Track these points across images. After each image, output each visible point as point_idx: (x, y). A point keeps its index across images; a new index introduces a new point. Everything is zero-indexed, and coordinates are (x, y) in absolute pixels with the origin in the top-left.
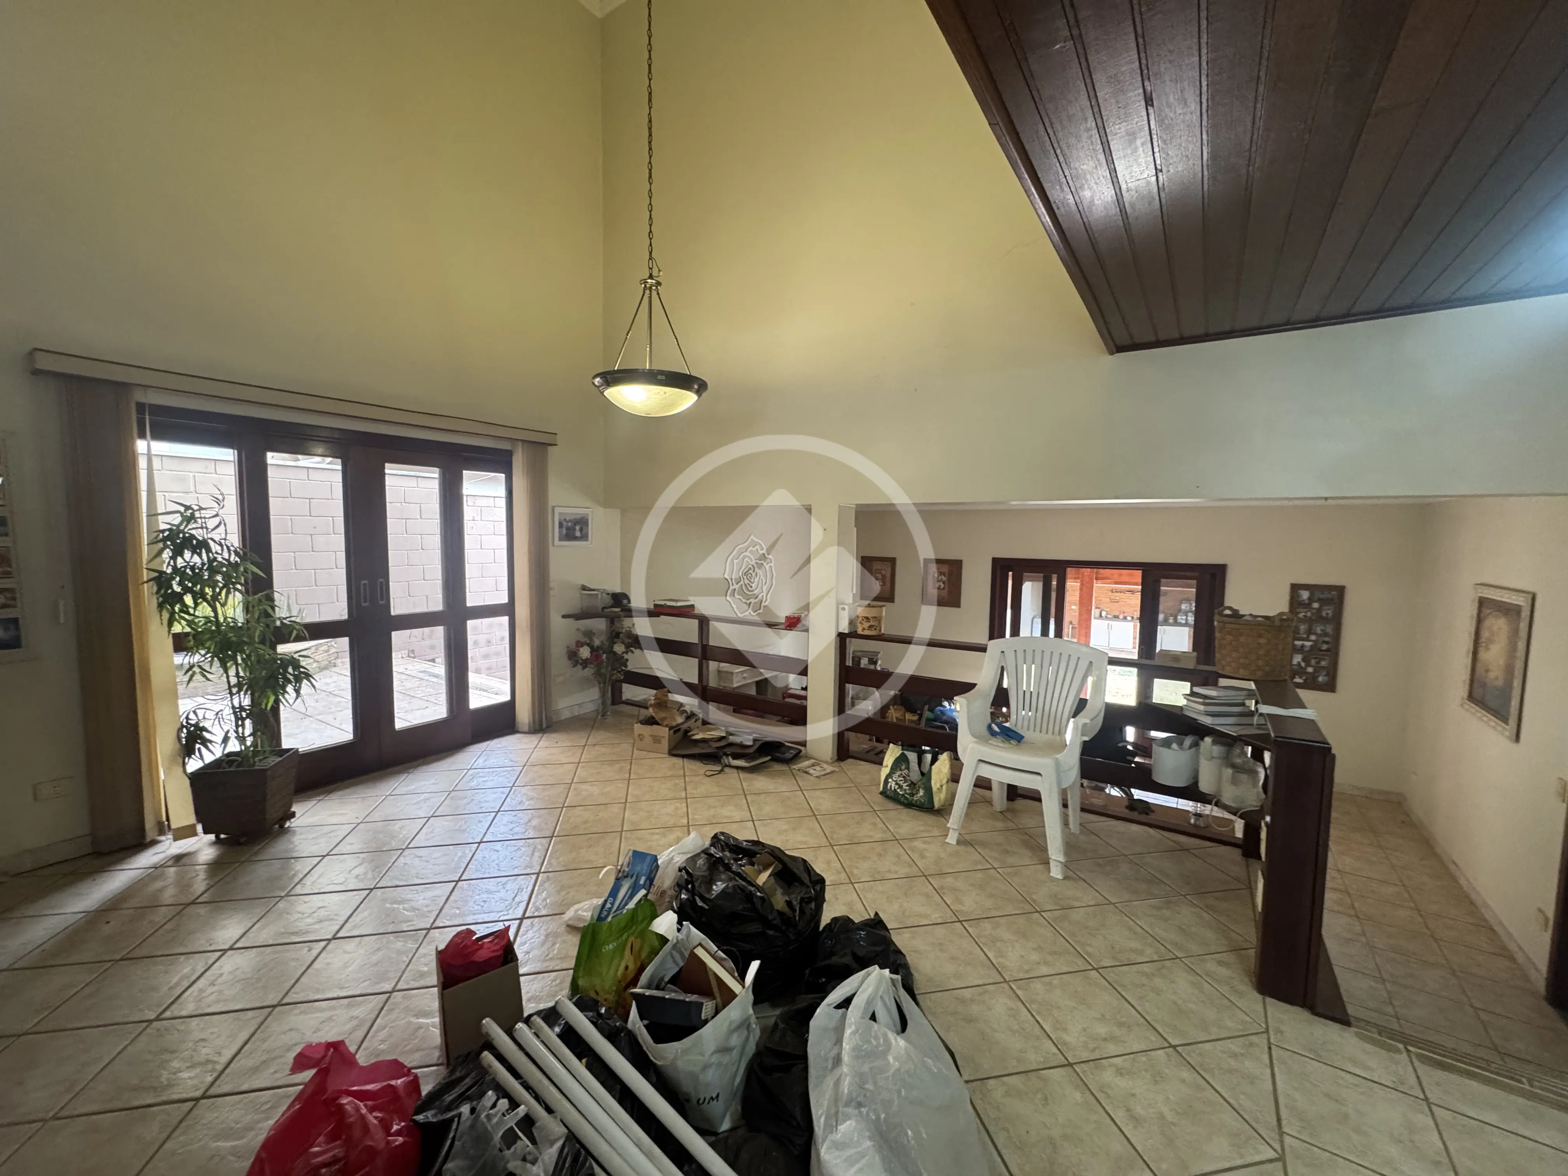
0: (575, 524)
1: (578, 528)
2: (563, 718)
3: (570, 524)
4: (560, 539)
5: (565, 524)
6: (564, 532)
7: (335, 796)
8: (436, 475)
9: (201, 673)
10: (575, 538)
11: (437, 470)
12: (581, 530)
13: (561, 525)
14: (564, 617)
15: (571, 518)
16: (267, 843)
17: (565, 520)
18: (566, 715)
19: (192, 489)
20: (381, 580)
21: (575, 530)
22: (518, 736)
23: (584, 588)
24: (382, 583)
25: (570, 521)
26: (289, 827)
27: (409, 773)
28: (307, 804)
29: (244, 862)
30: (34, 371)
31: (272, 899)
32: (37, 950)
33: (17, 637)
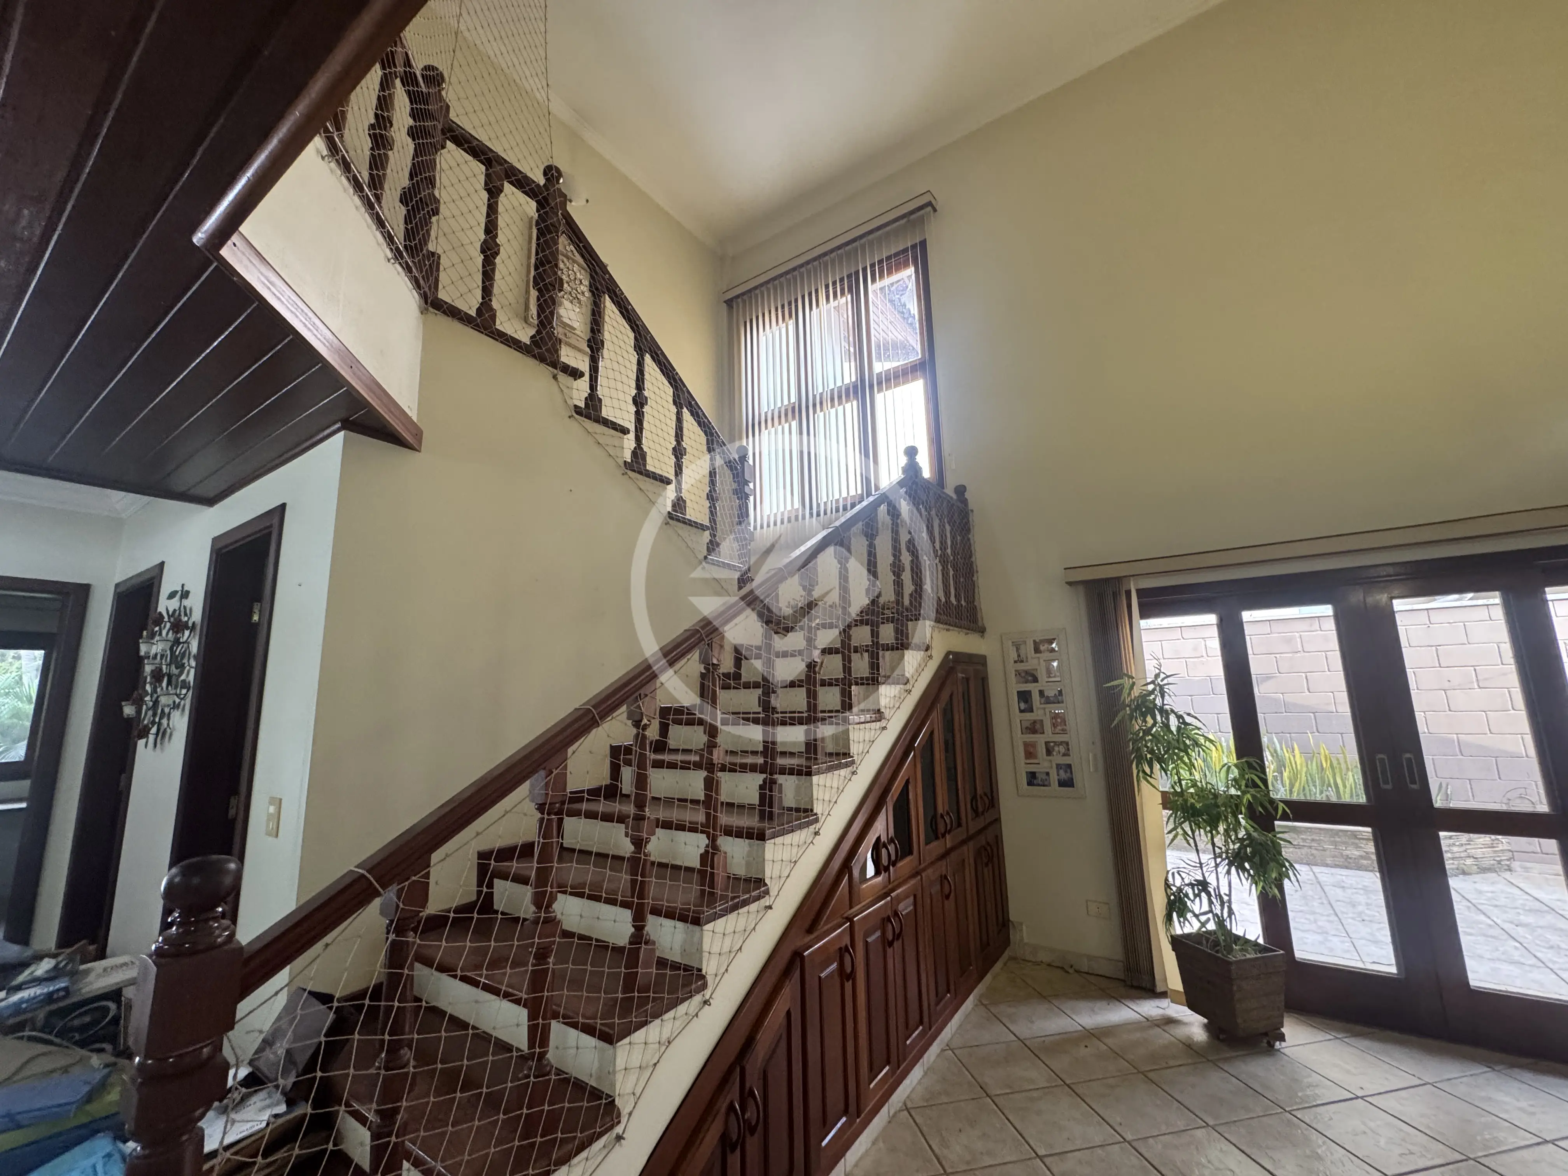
7: (1365, 1043)
8: (1498, 601)
9: (1183, 835)
11: (1497, 593)
16: (1249, 1054)
19: (1300, 649)
20: (1408, 755)
24: (1409, 760)
26: (1278, 1050)
27: (1494, 1070)
28: (1321, 1036)
29: (1211, 1061)
30: (1067, 583)
31: (1200, 1121)
32: (1043, 1039)
33: (1072, 779)
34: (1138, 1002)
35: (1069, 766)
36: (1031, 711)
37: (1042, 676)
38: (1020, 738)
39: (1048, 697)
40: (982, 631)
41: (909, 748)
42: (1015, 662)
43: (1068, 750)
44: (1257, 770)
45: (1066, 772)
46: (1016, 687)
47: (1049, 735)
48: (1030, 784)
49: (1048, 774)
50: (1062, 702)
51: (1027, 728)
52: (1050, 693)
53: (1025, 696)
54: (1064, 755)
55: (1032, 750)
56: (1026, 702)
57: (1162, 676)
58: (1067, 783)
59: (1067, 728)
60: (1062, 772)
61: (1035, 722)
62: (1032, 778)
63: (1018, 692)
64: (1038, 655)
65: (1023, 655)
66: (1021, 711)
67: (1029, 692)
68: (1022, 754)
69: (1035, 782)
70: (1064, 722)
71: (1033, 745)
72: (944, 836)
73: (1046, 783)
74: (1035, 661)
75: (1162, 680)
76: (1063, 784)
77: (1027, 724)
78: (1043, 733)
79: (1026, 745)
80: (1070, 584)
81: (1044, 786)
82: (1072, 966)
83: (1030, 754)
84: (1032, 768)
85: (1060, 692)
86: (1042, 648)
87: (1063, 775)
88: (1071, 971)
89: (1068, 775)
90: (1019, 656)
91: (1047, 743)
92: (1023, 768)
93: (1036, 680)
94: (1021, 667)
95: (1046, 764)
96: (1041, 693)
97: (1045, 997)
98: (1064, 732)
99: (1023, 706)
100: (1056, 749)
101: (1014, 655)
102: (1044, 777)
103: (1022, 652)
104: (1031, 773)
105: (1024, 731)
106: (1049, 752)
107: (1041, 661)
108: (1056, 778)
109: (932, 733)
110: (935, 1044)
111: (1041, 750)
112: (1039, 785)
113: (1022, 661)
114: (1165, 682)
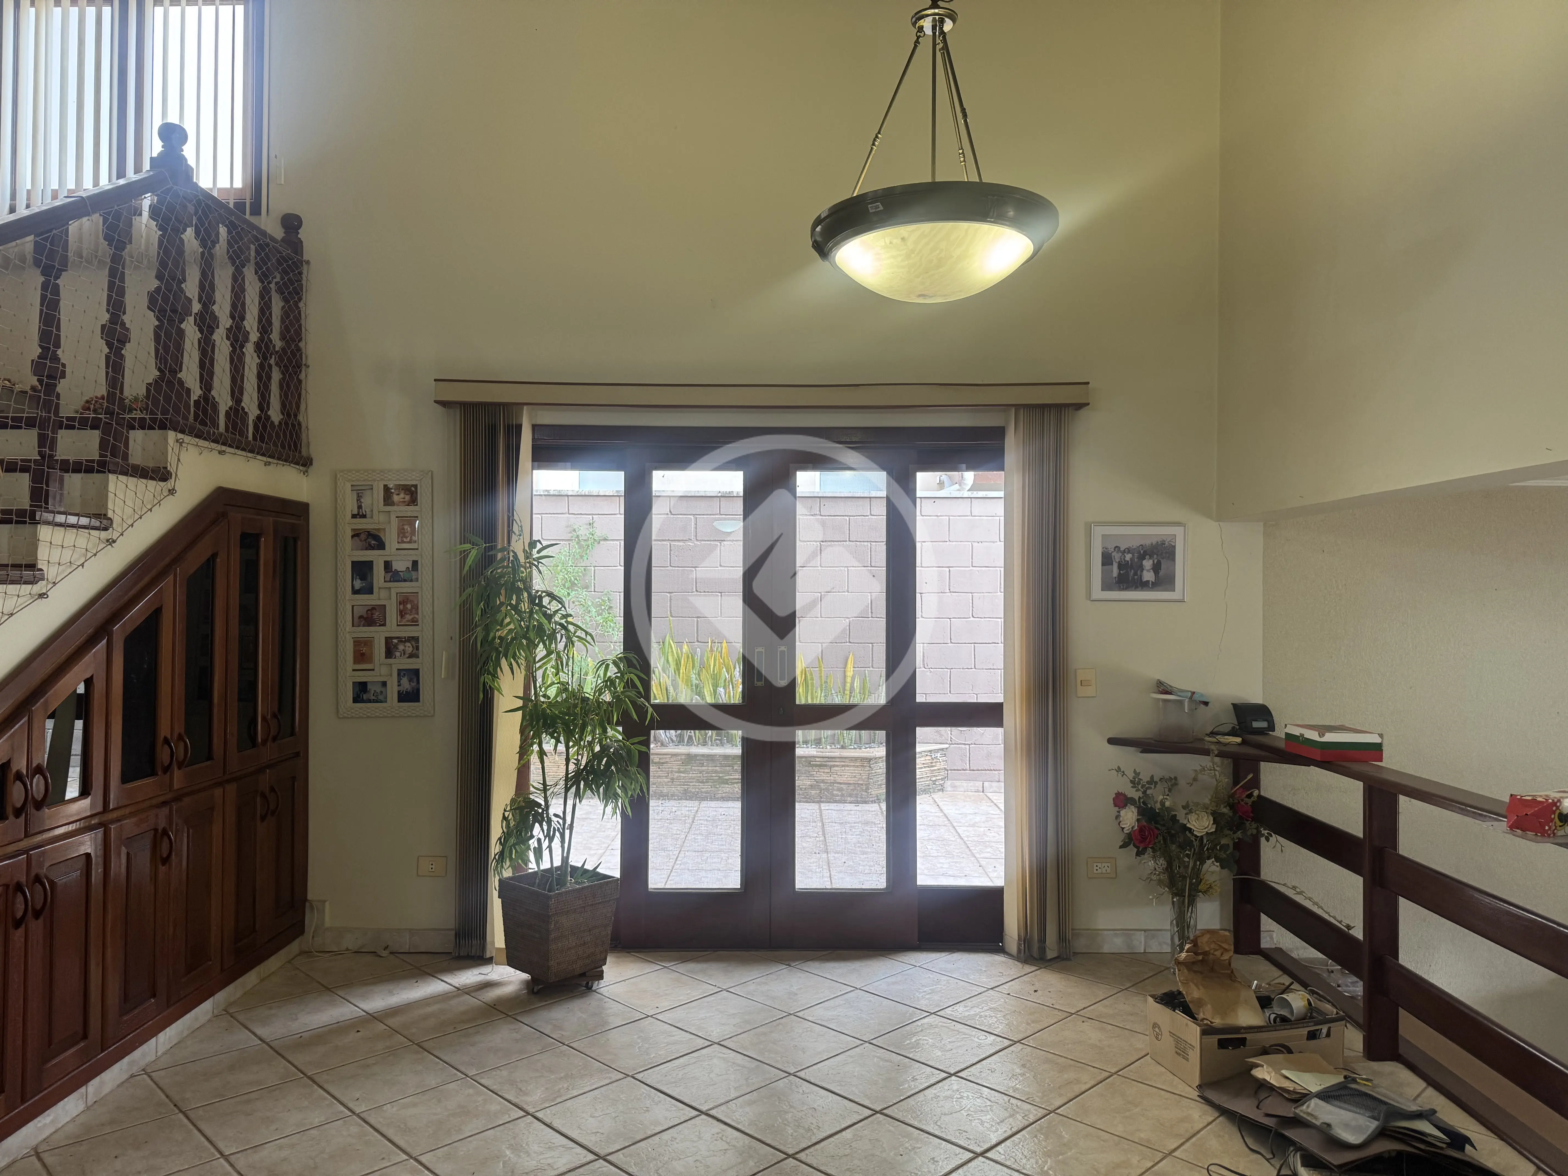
0: (1142, 557)
1: (1148, 564)
2: (1106, 949)
3: (1128, 557)
4: (1106, 587)
5: (1117, 556)
6: (1115, 571)
10: (1143, 585)
12: (1156, 568)
13: (1107, 560)
14: (1112, 741)
15: (1135, 544)
17: (1117, 548)
18: (1114, 944)
21: (1141, 568)
22: (999, 958)
23: (1163, 688)
25: (1129, 550)
26: (595, 991)
27: (790, 966)
28: (648, 968)
29: (510, 1016)
30: (436, 402)
31: (459, 1074)
32: (300, 1035)
33: (418, 690)
34: (456, 973)
35: (416, 673)
36: (371, 592)
37: (391, 539)
38: (349, 633)
39: (397, 572)
40: (305, 463)
41: (102, 631)
42: (354, 516)
43: (417, 648)
44: (637, 669)
45: (410, 681)
46: (351, 553)
47: (392, 627)
48: (356, 700)
49: (384, 684)
50: (417, 580)
51: (361, 617)
52: (400, 565)
53: (362, 570)
54: (411, 656)
55: (364, 650)
56: (363, 578)
57: (539, 546)
58: (410, 696)
59: (420, 617)
60: (405, 681)
61: (373, 608)
62: (361, 692)
63: (353, 562)
64: (388, 508)
65: (366, 509)
66: (355, 592)
67: (370, 563)
68: (350, 657)
69: (365, 697)
70: (416, 608)
71: (368, 643)
72: (167, 769)
73: (381, 697)
74: (382, 518)
75: (538, 552)
76: (403, 697)
77: (363, 611)
78: (384, 625)
79: (357, 643)
80: (444, 404)
81: (377, 702)
82: (386, 948)
83: (362, 654)
84: (362, 677)
85: (415, 563)
86: (396, 498)
87: (406, 685)
88: (384, 953)
89: (414, 684)
90: (360, 507)
91: (388, 640)
92: (349, 675)
93: (381, 546)
94: (362, 524)
95: (384, 670)
96: (388, 565)
97: (329, 989)
98: (415, 622)
99: (358, 584)
100: (401, 647)
101: (350, 506)
102: (379, 689)
103: (366, 501)
104: (360, 683)
105: (356, 620)
106: (389, 653)
107: (393, 517)
108: (396, 689)
109: (158, 612)
110: (116, 1068)
111: (380, 649)
112: (369, 701)
113: (364, 516)
114: (543, 553)
